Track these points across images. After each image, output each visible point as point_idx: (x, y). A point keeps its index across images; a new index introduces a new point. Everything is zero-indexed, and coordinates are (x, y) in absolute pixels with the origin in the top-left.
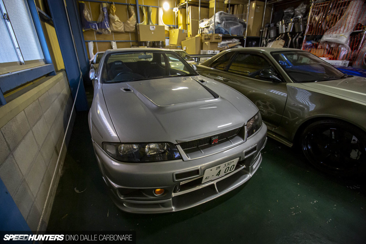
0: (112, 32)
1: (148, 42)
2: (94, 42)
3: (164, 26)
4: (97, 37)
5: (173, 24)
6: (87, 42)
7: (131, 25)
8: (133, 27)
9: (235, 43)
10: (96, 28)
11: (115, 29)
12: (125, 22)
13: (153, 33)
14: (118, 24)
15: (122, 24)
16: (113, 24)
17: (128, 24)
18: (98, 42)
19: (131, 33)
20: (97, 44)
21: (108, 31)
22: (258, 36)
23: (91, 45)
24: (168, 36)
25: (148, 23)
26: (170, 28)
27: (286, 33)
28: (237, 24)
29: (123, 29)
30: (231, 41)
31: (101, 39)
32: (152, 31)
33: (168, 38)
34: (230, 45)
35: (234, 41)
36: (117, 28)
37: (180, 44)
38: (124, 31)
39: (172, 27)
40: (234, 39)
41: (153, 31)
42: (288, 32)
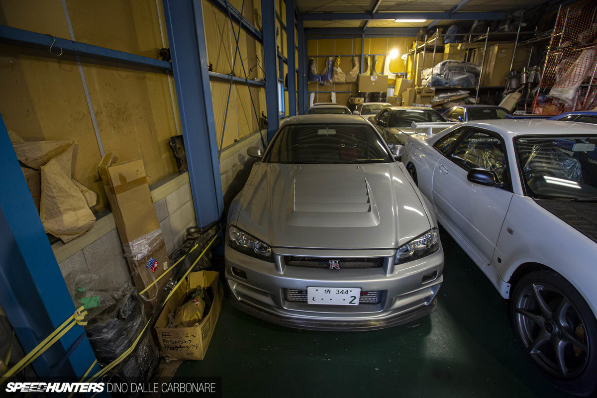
0: (333, 83)
1: (366, 93)
2: (316, 93)
3: (387, 76)
4: (319, 88)
5: (403, 72)
6: (309, 93)
7: (353, 76)
8: (354, 78)
9: (460, 95)
10: (319, 81)
11: (337, 81)
12: (347, 73)
13: (373, 83)
14: (340, 75)
15: (344, 75)
16: (336, 76)
17: (350, 75)
18: (319, 93)
19: (352, 83)
20: (318, 95)
21: (330, 82)
22: (503, 85)
23: (313, 96)
24: (393, 85)
25: (371, 74)
26: (397, 76)
27: (527, 84)
28: (464, 74)
29: (344, 80)
30: (454, 94)
31: (323, 90)
32: (373, 82)
33: (394, 88)
34: (453, 97)
35: (458, 94)
36: (338, 79)
37: (401, 96)
38: (345, 82)
39: (399, 75)
40: (460, 91)
41: (375, 82)
42: (528, 83)
